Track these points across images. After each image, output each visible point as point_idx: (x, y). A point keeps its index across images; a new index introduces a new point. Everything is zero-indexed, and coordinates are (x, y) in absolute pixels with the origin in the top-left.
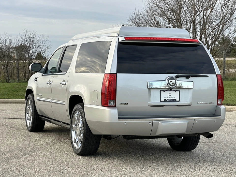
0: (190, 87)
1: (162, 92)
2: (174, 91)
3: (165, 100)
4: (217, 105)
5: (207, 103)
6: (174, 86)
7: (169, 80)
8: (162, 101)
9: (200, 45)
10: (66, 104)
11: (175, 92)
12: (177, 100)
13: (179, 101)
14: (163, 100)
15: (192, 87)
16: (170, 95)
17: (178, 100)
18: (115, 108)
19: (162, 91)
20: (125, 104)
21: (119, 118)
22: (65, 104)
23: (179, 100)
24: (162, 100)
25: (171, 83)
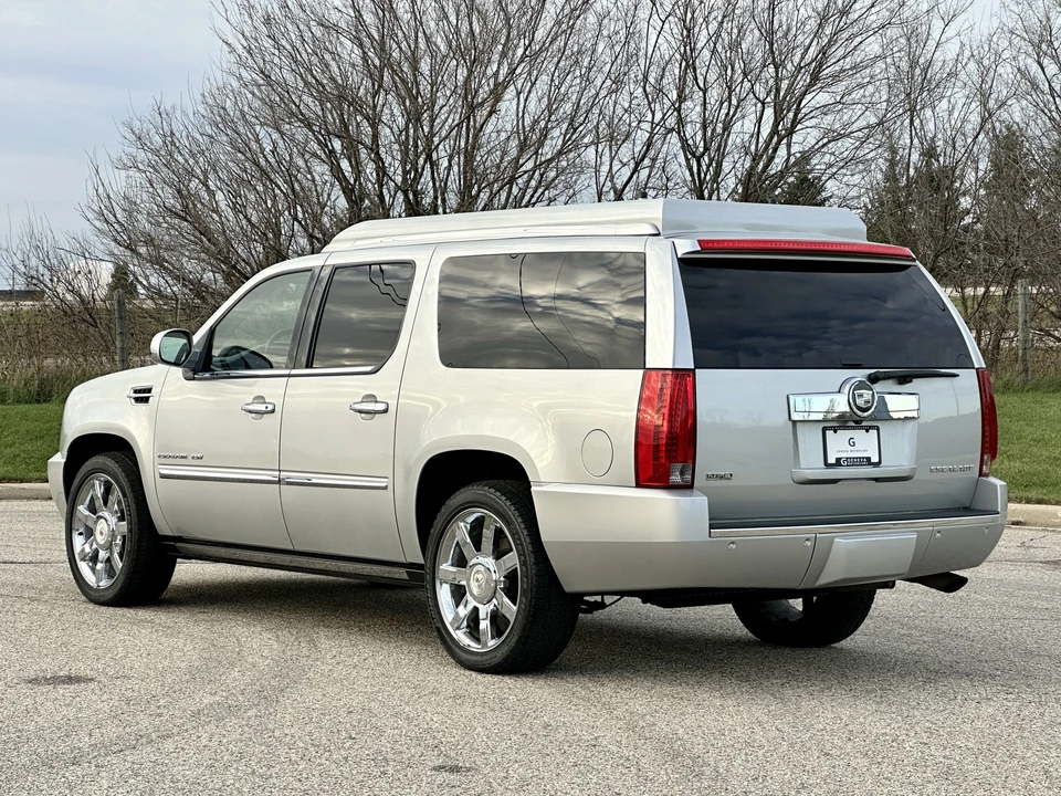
0: (910, 414)
1: (829, 433)
2: (862, 428)
3: (838, 462)
4: (981, 474)
5: (954, 470)
6: (870, 412)
7: (854, 390)
8: (831, 466)
9: (909, 266)
10: (390, 487)
11: (867, 431)
12: (873, 461)
13: (880, 462)
14: (834, 462)
15: (915, 414)
16: (851, 442)
17: (875, 459)
18: (688, 492)
19: (830, 428)
20: (722, 477)
21: (711, 527)
22: (386, 488)
23: (877, 460)
24: (831, 460)
25: (860, 402)
